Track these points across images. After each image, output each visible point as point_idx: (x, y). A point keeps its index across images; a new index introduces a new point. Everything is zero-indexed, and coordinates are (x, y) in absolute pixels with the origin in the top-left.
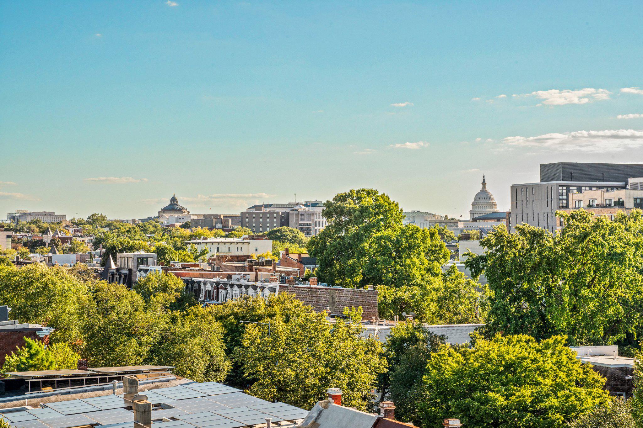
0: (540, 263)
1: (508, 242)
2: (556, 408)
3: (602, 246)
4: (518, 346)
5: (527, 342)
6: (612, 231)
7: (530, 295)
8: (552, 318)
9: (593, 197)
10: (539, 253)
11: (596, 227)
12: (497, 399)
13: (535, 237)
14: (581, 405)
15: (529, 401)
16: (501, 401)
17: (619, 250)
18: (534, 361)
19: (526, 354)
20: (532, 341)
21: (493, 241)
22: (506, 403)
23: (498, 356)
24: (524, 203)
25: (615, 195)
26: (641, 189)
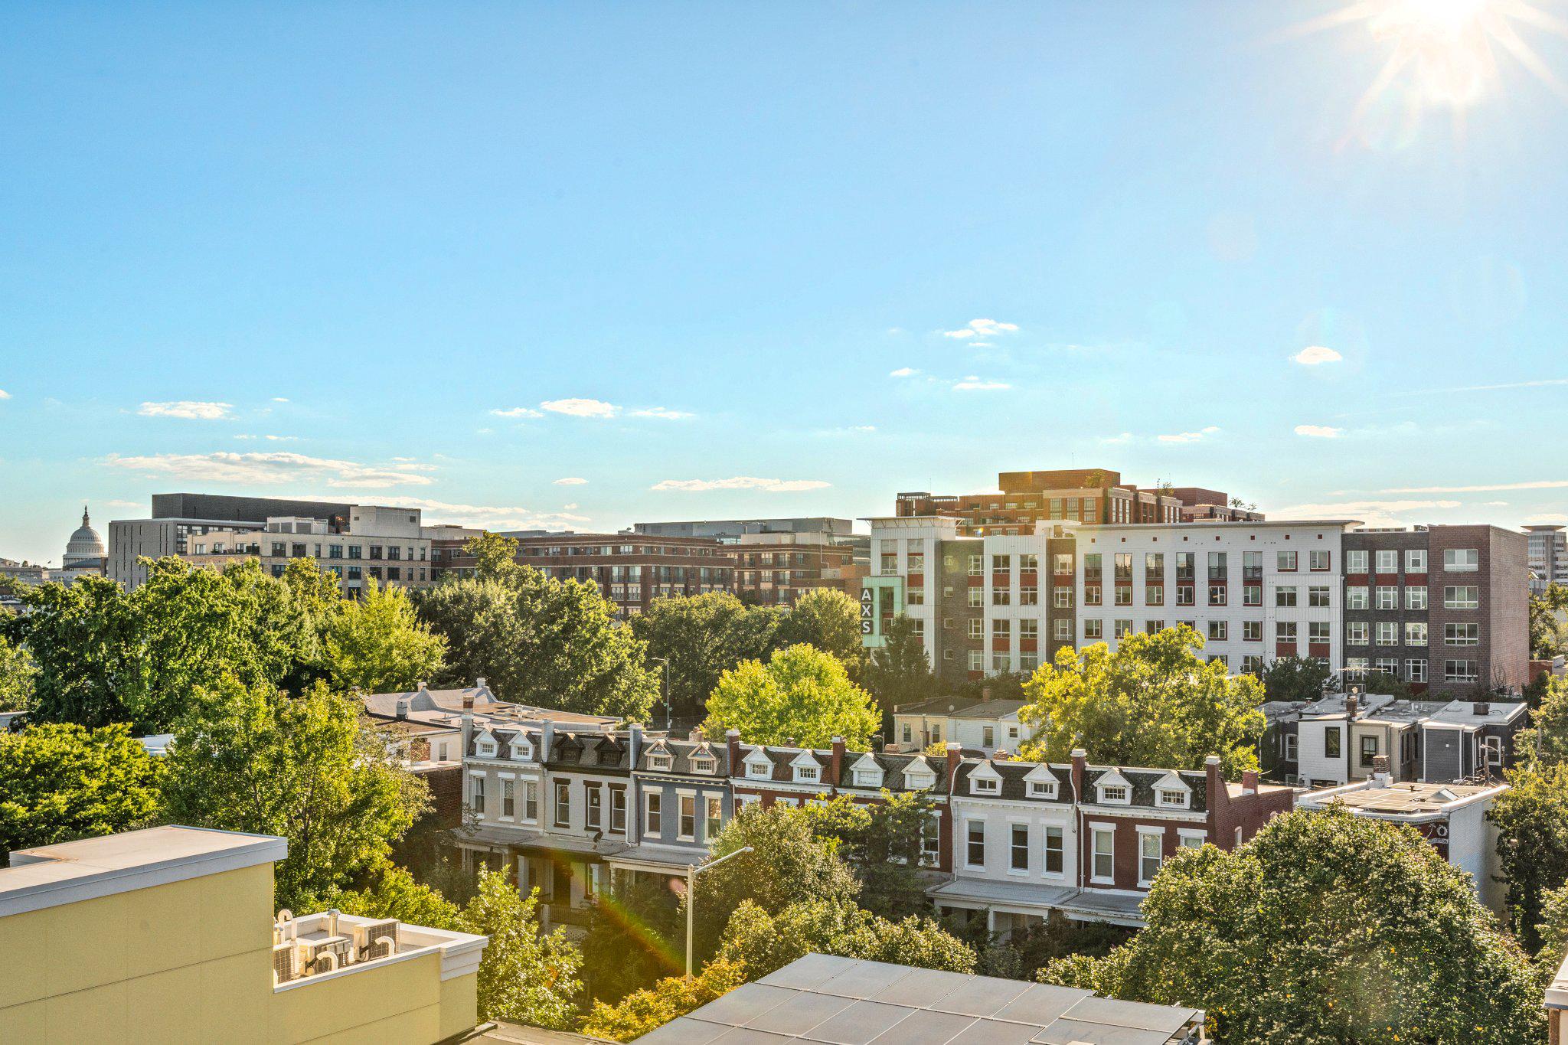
0: (109, 627)
1: (64, 599)
2: (104, 816)
3: (199, 603)
4: (58, 739)
5: (75, 732)
6: (215, 585)
7: (95, 671)
8: (125, 699)
9: (220, 541)
10: (108, 614)
11: (192, 579)
12: (15, 811)
13: (103, 592)
14: (139, 809)
15: (63, 810)
16: (22, 812)
17: (220, 609)
18: (79, 757)
19: (68, 749)
20: (81, 731)
21: (42, 596)
22: (28, 815)
23: (26, 753)
24: (128, 546)
25: (249, 538)
26: (283, 532)
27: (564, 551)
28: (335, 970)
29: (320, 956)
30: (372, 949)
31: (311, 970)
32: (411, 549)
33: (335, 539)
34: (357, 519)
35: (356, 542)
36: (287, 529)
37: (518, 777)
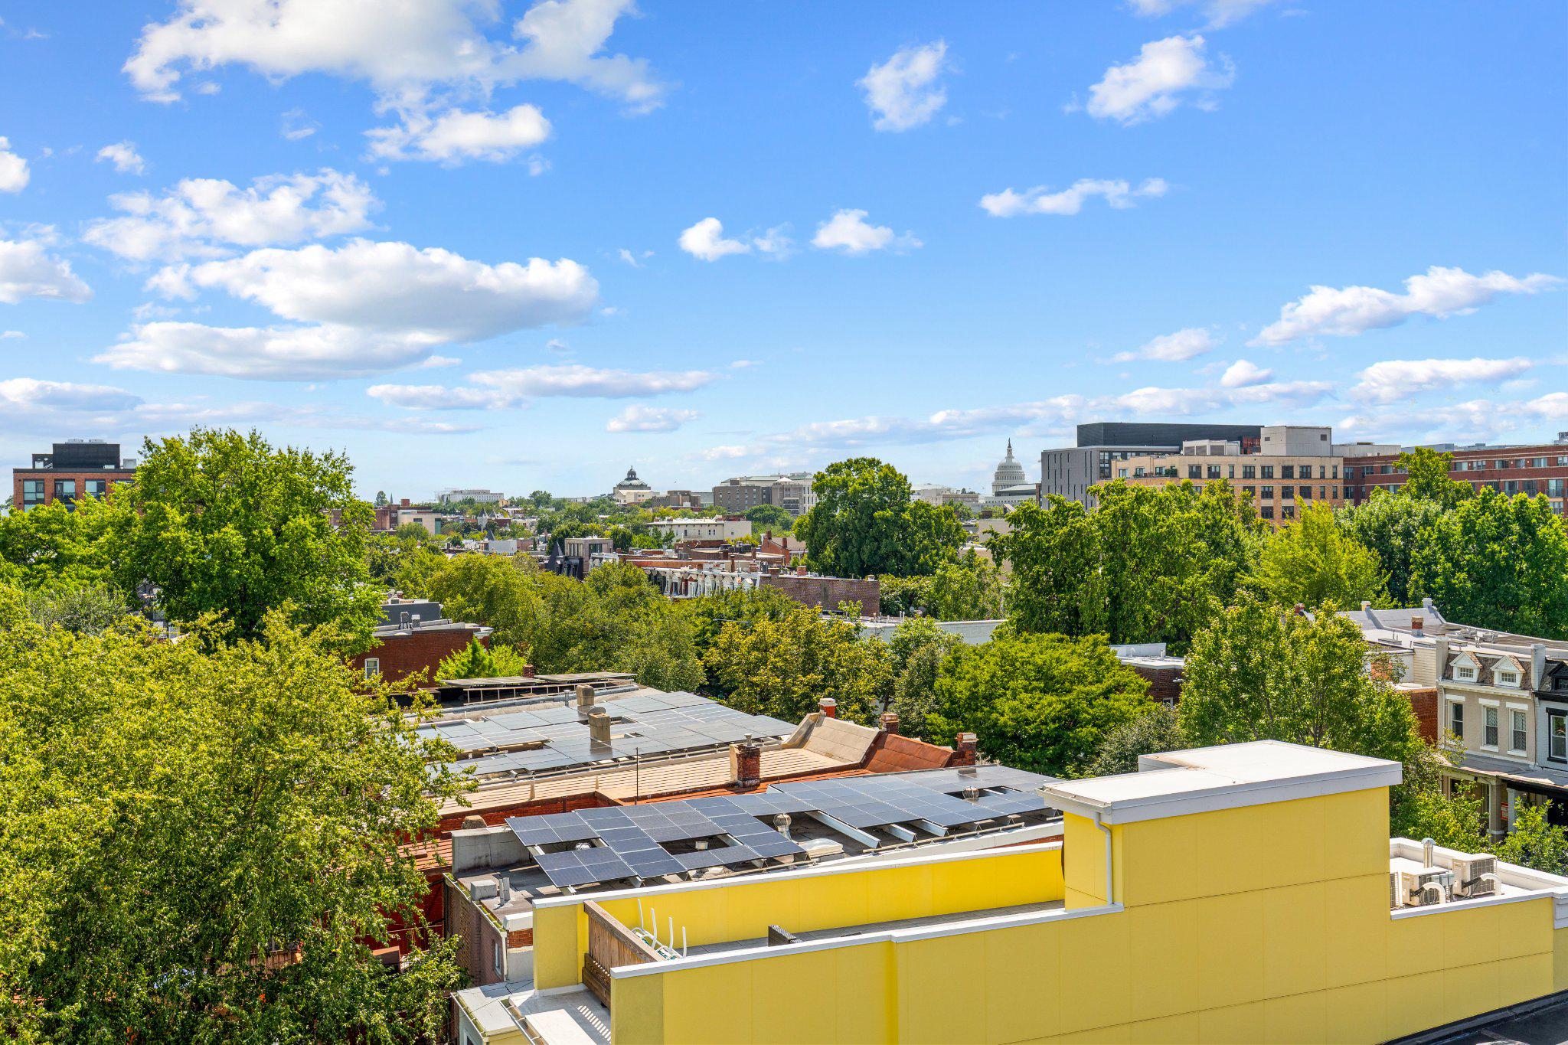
5: (1061, 641)
9: (1141, 465)
20: (1066, 640)
25: (1167, 462)
26: (1198, 455)
27: (1491, 464)
28: (1443, 904)
29: (1427, 886)
30: (1475, 885)
31: (1416, 900)
32: (1323, 467)
33: (1248, 460)
34: (1267, 439)
35: (1267, 462)
36: (1201, 451)
37: (1503, 705)
